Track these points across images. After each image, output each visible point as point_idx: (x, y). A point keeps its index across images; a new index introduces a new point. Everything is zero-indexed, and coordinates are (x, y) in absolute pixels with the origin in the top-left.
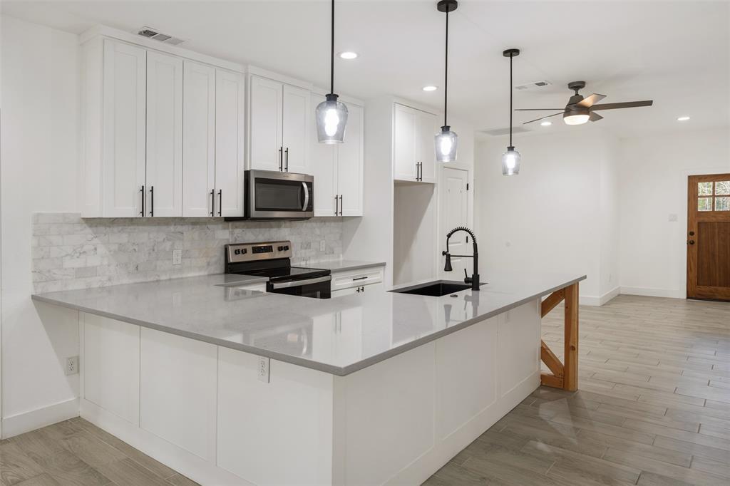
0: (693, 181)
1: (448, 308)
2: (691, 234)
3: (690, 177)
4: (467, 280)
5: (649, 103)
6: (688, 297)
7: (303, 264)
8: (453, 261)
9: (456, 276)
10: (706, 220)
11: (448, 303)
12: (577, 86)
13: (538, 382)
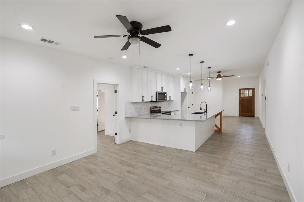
0: (240, 90)
1: (201, 116)
2: (240, 102)
3: (240, 89)
4: (205, 111)
5: (234, 76)
6: (240, 116)
7: (164, 110)
8: (202, 108)
9: (203, 111)
10: (243, 98)
11: (201, 115)
12: (219, 72)
13: (215, 131)
